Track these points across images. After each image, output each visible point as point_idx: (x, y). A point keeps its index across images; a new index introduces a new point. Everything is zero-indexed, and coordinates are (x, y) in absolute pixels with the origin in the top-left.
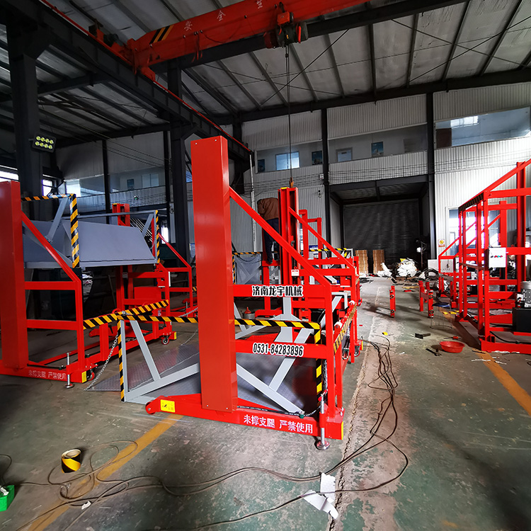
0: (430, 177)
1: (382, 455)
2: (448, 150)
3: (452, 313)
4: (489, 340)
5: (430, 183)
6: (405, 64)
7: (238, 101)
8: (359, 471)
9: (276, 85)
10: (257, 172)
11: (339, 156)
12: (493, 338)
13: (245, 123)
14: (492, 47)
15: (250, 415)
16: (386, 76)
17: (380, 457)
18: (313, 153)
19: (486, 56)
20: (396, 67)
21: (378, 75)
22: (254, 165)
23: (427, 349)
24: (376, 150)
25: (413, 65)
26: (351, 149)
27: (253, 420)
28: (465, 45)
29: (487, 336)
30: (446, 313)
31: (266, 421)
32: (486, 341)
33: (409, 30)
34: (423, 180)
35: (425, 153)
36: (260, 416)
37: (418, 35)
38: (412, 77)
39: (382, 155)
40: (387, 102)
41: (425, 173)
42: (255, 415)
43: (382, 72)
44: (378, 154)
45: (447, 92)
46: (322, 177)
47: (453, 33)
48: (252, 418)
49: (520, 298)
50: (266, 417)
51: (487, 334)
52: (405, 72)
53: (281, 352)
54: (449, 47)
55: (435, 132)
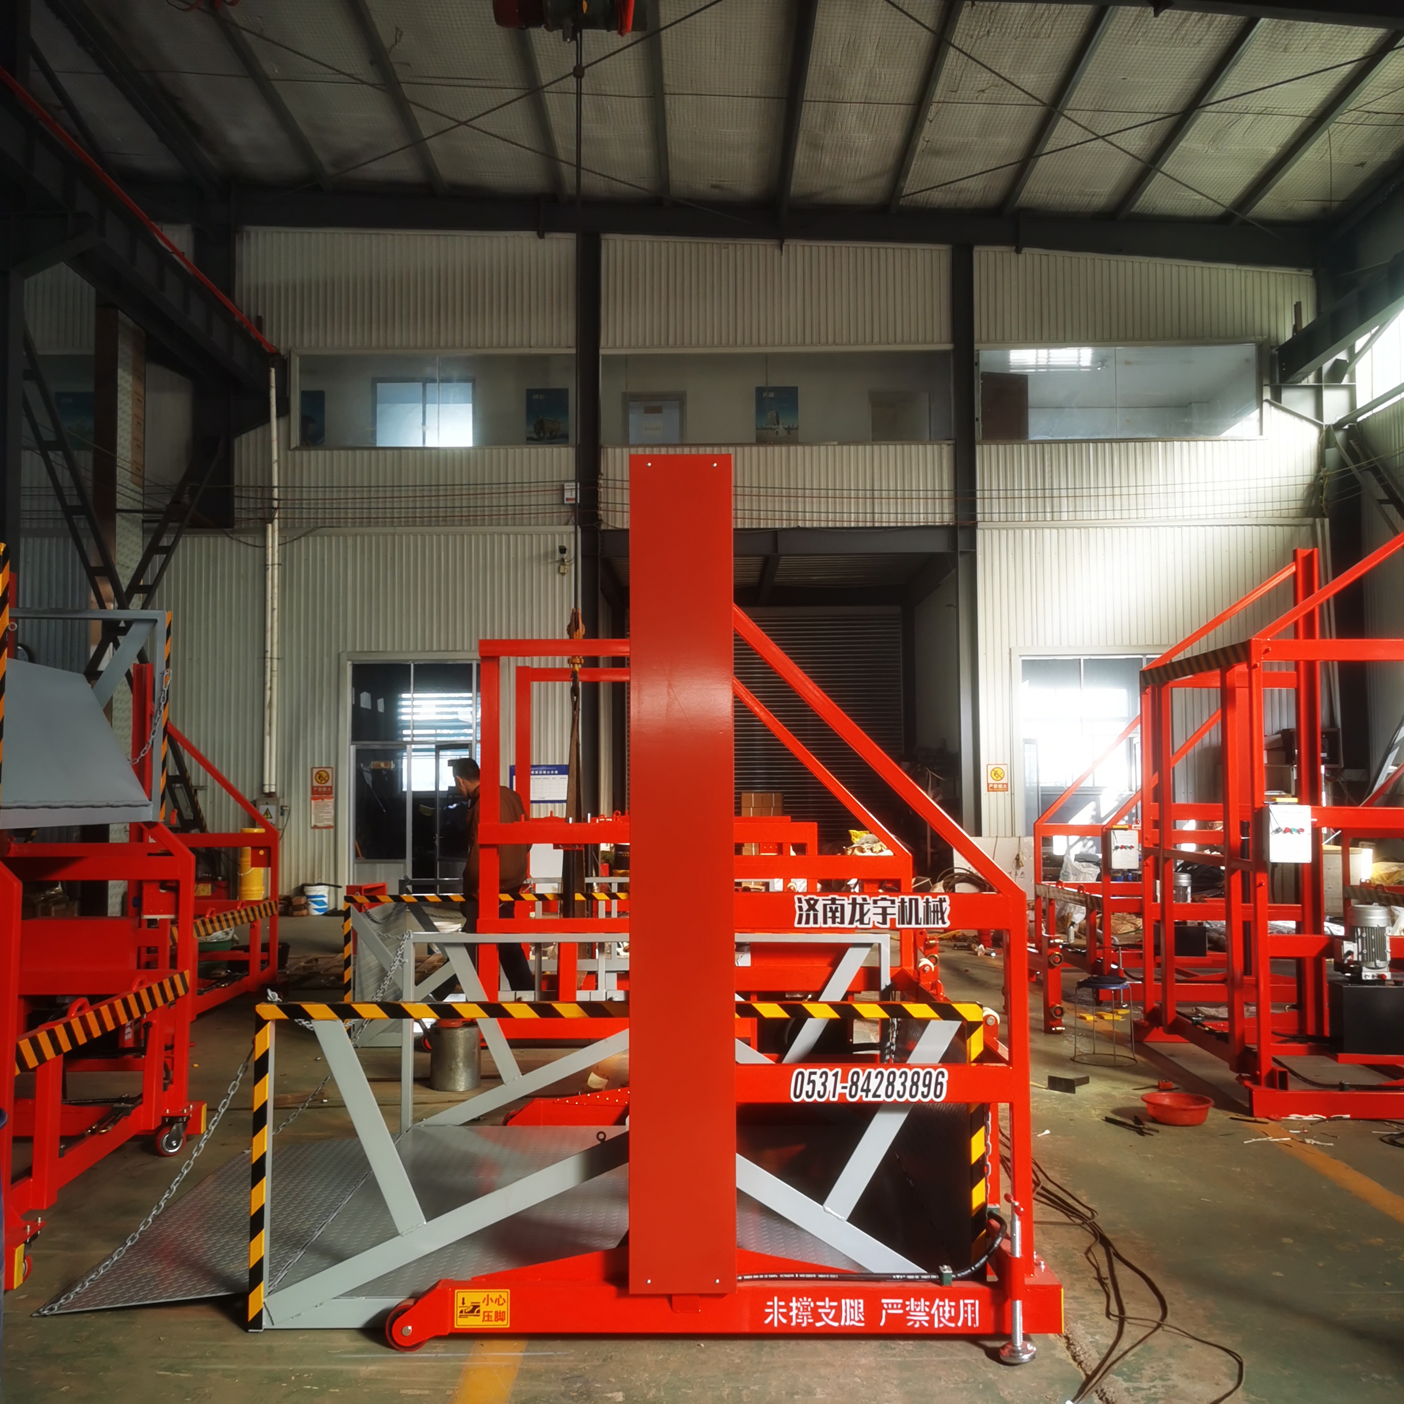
0: (961, 538)
1: (1171, 1355)
2: (1019, 450)
3: (1108, 1017)
4: (1271, 1083)
5: (961, 560)
6: (895, 136)
7: (236, 136)
8: (1142, 1389)
9: (417, 113)
10: (295, 440)
11: (632, 417)
12: (1283, 1076)
13: (253, 229)
14: (1156, 142)
15: (786, 1296)
16: (827, 161)
17: (1170, 1360)
18: (530, 393)
19: (1139, 165)
20: (863, 139)
21: (801, 155)
22: (284, 410)
23: (1108, 1120)
24: (772, 414)
25: (921, 145)
26: (680, 399)
27: (793, 1313)
28: (1083, 118)
29: (1265, 1072)
30: (1090, 1018)
31: (838, 1309)
32: (1263, 1088)
33: (924, 38)
34: (937, 545)
35: (946, 450)
36: (817, 1295)
37: (952, 58)
38: (910, 185)
39: (791, 438)
40: (822, 250)
41: (947, 519)
42: (799, 1294)
43: (816, 145)
44: (782, 432)
45: (1018, 251)
46: (571, 493)
47: (1052, 77)
48: (793, 1304)
49: (1350, 953)
50: (837, 1296)
51: (1267, 1066)
52: (890, 160)
53: (881, 1092)
54: (1035, 113)
55: (978, 384)
